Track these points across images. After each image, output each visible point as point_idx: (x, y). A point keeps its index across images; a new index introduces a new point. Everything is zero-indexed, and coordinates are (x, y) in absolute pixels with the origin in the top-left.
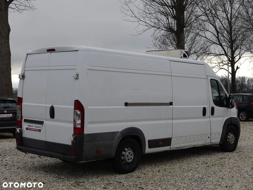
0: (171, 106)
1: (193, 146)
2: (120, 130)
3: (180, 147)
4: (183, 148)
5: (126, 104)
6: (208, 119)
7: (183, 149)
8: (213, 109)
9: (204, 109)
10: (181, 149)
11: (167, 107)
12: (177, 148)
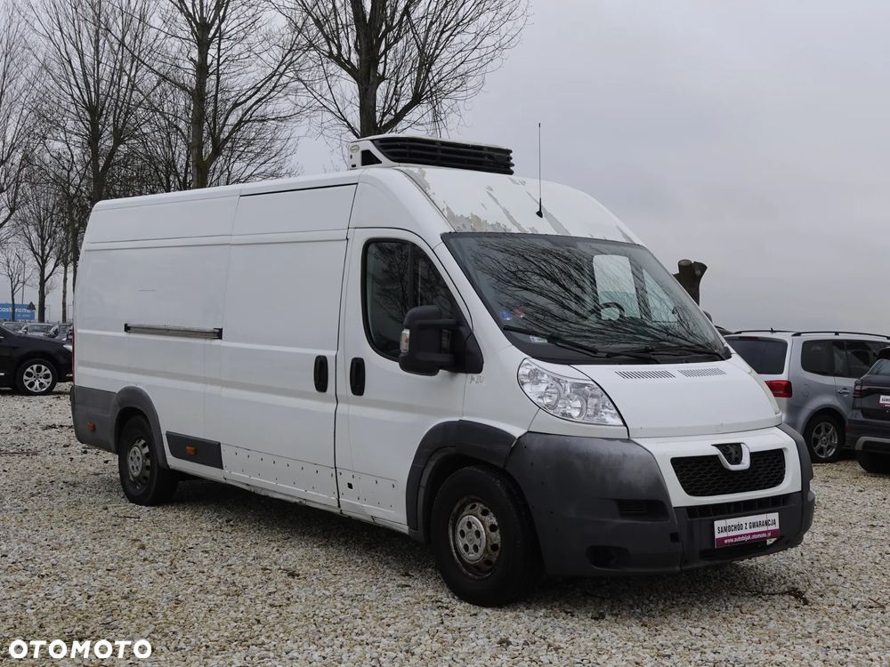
0: (218, 342)
1: (298, 501)
2: (117, 390)
3: (262, 489)
4: (271, 495)
5: (127, 328)
6: (331, 407)
7: (268, 496)
8: (358, 368)
9: (321, 366)
10: (263, 494)
11: (208, 342)
12: (247, 485)
